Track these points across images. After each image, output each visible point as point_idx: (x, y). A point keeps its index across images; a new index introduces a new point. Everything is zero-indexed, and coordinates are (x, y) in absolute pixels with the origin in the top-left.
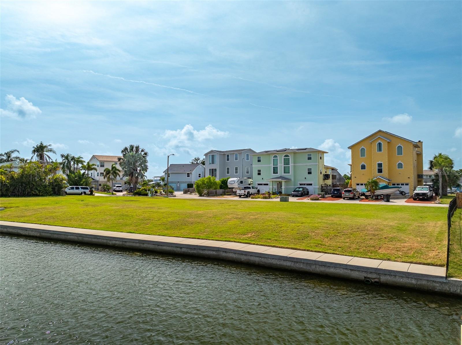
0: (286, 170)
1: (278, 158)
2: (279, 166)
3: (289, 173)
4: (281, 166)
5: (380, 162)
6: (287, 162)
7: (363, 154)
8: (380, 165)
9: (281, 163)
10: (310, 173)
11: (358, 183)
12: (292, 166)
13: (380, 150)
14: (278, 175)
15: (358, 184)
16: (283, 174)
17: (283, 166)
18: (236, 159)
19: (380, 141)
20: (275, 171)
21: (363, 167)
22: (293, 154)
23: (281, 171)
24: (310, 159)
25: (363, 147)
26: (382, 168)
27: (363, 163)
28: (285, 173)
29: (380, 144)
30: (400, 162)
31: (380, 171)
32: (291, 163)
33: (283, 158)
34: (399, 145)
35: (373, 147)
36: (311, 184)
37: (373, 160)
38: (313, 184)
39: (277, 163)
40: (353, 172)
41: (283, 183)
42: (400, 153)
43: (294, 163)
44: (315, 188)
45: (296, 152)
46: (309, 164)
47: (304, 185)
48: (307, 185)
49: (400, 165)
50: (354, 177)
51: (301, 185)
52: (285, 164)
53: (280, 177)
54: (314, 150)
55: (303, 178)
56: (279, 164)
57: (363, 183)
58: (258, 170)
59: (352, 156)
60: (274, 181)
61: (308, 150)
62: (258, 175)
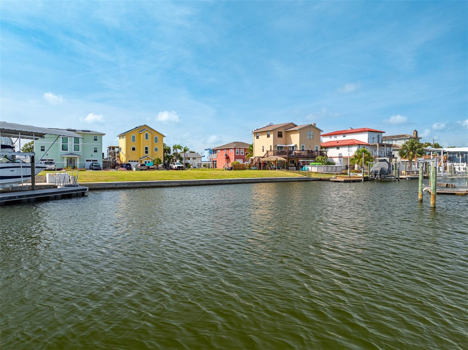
0: (77, 148)
2: (70, 144)
3: (79, 150)
4: (72, 144)
5: (147, 147)
6: (77, 140)
7: (134, 140)
8: (146, 148)
9: (72, 142)
10: (96, 151)
11: (130, 160)
12: (81, 144)
13: (147, 138)
14: (69, 151)
15: (130, 161)
16: (73, 151)
17: (74, 144)
19: (147, 133)
20: (64, 148)
21: (134, 149)
23: (72, 149)
24: (96, 140)
25: (134, 135)
26: (145, 150)
27: (134, 146)
28: (75, 150)
29: (147, 134)
30: (156, 147)
31: (147, 152)
32: (81, 142)
34: (156, 136)
35: (143, 136)
36: (96, 161)
37: (142, 145)
38: (98, 161)
39: (67, 141)
40: (126, 152)
41: (78, 159)
42: (156, 141)
43: (83, 143)
44: (100, 163)
45: (85, 134)
46: (95, 144)
47: (90, 161)
48: (93, 161)
49: (156, 149)
50: (127, 156)
51: (87, 161)
52: (74, 143)
53: (72, 154)
54: (99, 134)
55: (90, 155)
56: (69, 142)
57: (134, 160)
58: (41, 146)
59: (126, 140)
60: (67, 157)
61: (94, 133)
62: (41, 151)
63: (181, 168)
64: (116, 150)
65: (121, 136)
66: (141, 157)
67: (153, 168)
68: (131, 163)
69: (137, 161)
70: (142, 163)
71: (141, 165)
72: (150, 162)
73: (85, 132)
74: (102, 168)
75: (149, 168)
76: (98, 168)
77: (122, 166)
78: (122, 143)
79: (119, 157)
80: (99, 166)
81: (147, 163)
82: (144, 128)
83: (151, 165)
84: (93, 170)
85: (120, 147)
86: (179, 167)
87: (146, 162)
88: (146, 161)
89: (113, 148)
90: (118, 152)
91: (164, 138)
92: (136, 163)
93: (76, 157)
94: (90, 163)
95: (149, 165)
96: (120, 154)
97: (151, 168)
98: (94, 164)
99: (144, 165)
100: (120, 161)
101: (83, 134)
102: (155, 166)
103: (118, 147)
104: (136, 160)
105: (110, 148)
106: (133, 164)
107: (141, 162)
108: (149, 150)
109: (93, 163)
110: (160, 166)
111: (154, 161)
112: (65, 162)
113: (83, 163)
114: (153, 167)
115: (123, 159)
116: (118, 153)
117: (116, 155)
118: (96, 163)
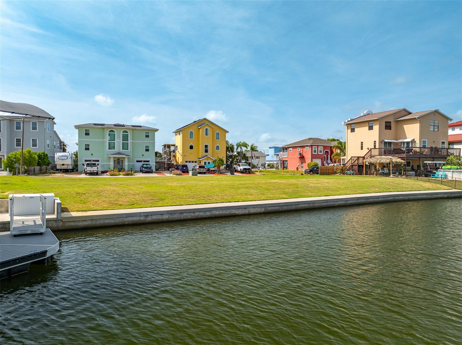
0: (125, 146)
1: (116, 133)
2: (117, 141)
3: (128, 149)
4: (119, 142)
5: (206, 144)
6: (125, 138)
7: (191, 137)
8: (206, 146)
9: (120, 139)
10: (147, 150)
11: (187, 160)
12: (130, 142)
13: (207, 134)
14: (116, 150)
15: (187, 162)
16: (121, 150)
17: (122, 142)
18: (34, 128)
19: (207, 127)
20: (111, 146)
21: (191, 147)
22: (132, 130)
23: (119, 147)
24: (147, 136)
25: (191, 130)
26: (205, 149)
27: (191, 144)
28: (123, 149)
29: (207, 129)
30: (218, 145)
31: (206, 151)
32: (130, 140)
33: (122, 133)
34: (218, 132)
35: (202, 132)
36: (148, 161)
37: (201, 142)
38: (150, 161)
39: (114, 138)
40: (182, 151)
41: (126, 160)
42: (218, 138)
43: (133, 140)
44: (153, 164)
45: (135, 129)
46: (147, 141)
47: (141, 161)
48: (144, 161)
49: (218, 148)
50: (184, 156)
51: (137, 161)
52: (123, 140)
53: (119, 153)
54: (152, 129)
55: (140, 155)
56: (117, 139)
57: (191, 160)
58: (85, 145)
59: (182, 137)
60: (114, 158)
61: (146, 128)
62: (86, 150)
63: (247, 170)
64: (172, 148)
65: (178, 132)
66: (200, 157)
67: (214, 171)
68: (188, 164)
69: (196, 162)
70: (201, 164)
71: (199, 167)
72: (211, 163)
73: (136, 128)
74: (154, 170)
75: (209, 171)
76: (149, 171)
77: (177, 167)
78: (178, 140)
79: (175, 156)
80: (150, 168)
81: (207, 164)
82: (203, 122)
83: (211, 166)
84: (143, 173)
85: (176, 145)
86: (245, 169)
87: (205, 163)
88: (205, 161)
89: (169, 146)
90: (174, 150)
91: (227, 134)
92: (194, 164)
93: (125, 157)
94: (141, 164)
95: (210, 166)
96: (176, 153)
97: (211, 171)
98: (145, 166)
99: (203, 167)
100: (176, 161)
101: (133, 130)
102: (216, 169)
103: (174, 145)
104: (194, 160)
105: (165, 146)
106: (190, 166)
107: (200, 162)
108: (210, 149)
109: (143, 164)
110: (222, 167)
111: (214, 162)
112: (112, 163)
113: (133, 163)
114: (214, 169)
115: (180, 159)
116: (174, 152)
117: (172, 154)
118: (147, 164)
